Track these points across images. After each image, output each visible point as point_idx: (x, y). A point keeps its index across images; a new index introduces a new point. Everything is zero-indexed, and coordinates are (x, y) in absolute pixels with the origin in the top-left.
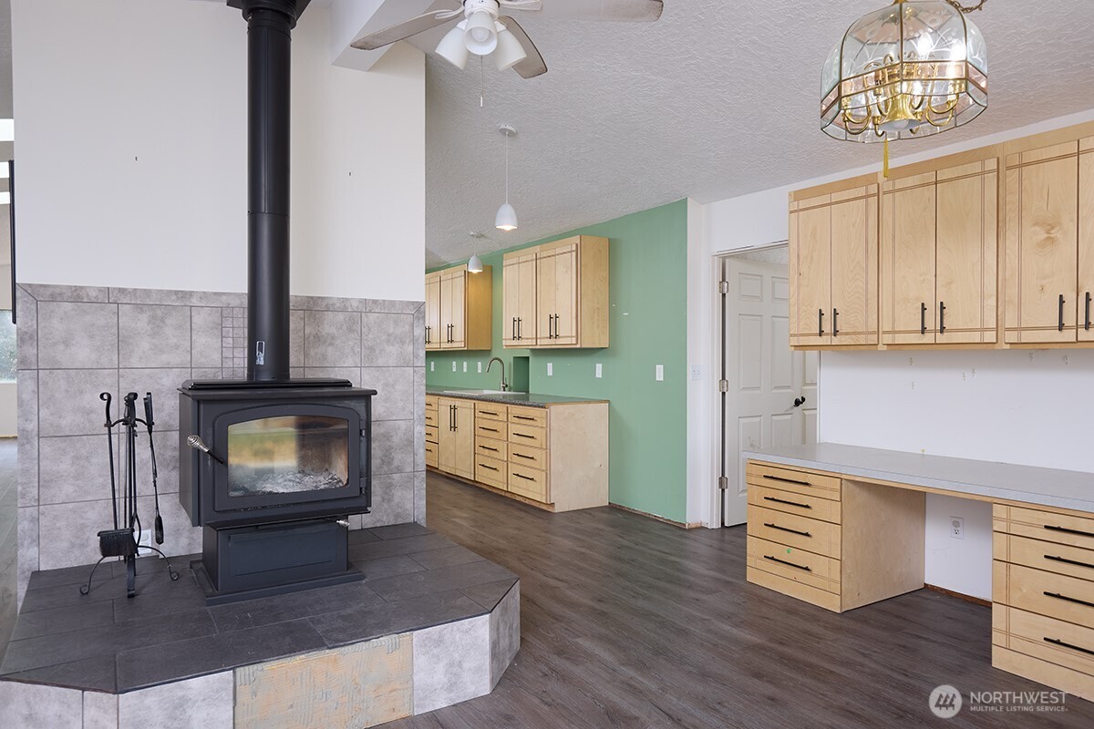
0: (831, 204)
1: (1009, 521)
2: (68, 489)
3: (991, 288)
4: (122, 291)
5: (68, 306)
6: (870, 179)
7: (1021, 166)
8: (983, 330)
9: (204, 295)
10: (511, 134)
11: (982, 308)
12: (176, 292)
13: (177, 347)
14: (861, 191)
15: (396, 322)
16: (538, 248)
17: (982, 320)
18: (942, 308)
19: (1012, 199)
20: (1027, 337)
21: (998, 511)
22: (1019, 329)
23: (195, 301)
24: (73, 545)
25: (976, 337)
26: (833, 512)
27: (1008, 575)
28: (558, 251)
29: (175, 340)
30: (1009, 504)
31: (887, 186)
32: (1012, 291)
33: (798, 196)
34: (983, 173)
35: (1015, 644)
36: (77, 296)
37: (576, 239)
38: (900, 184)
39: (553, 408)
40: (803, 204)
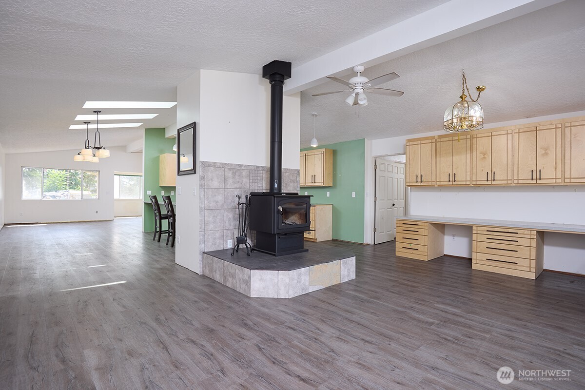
0: (420, 144)
1: (477, 230)
2: (211, 226)
3: (468, 170)
4: (225, 164)
5: (212, 168)
6: (433, 138)
7: (477, 138)
8: (466, 181)
9: (246, 166)
10: (316, 115)
11: (466, 175)
12: (239, 165)
13: (239, 182)
14: (430, 141)
15: (293, 176)
16: (306, 152)
17: (466, 179)
18: (455, 175)
19: (474, 146)
20: (479, 183)
21: (474, 228)
22: (476, 181)
23: (243, 168)
24: (213, 244)
25: (464, 183)
26: (426, 232)
27: (477, 244)
28: (316, 153)
29: (238, 180)
30: (477, 226)
31: (438, 140)
32: (474, 171)
33: (409, 141)
34: (466, 139)
35: (478, 262)
36: (214, 165)
37: (324, 150)
38: (442, 140)
39: (317, 206)
40: (411, 143)
